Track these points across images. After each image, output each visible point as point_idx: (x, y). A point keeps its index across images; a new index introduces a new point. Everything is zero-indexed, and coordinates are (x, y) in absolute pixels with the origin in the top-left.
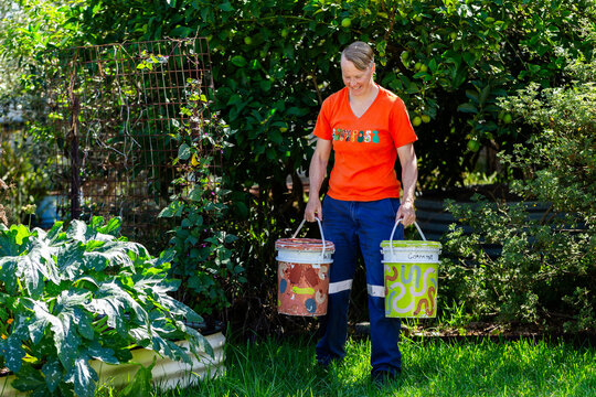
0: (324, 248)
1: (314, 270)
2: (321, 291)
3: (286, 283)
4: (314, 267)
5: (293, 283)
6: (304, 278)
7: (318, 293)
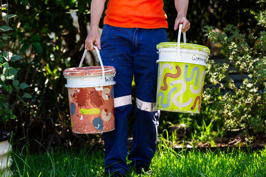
0: (104, 72)
1: (97, 92)
2: (106, 110)
3: (75, 106)
4: (97, 89)
5: (80, 105)
6: (90, 100)
7: (104, 112)
